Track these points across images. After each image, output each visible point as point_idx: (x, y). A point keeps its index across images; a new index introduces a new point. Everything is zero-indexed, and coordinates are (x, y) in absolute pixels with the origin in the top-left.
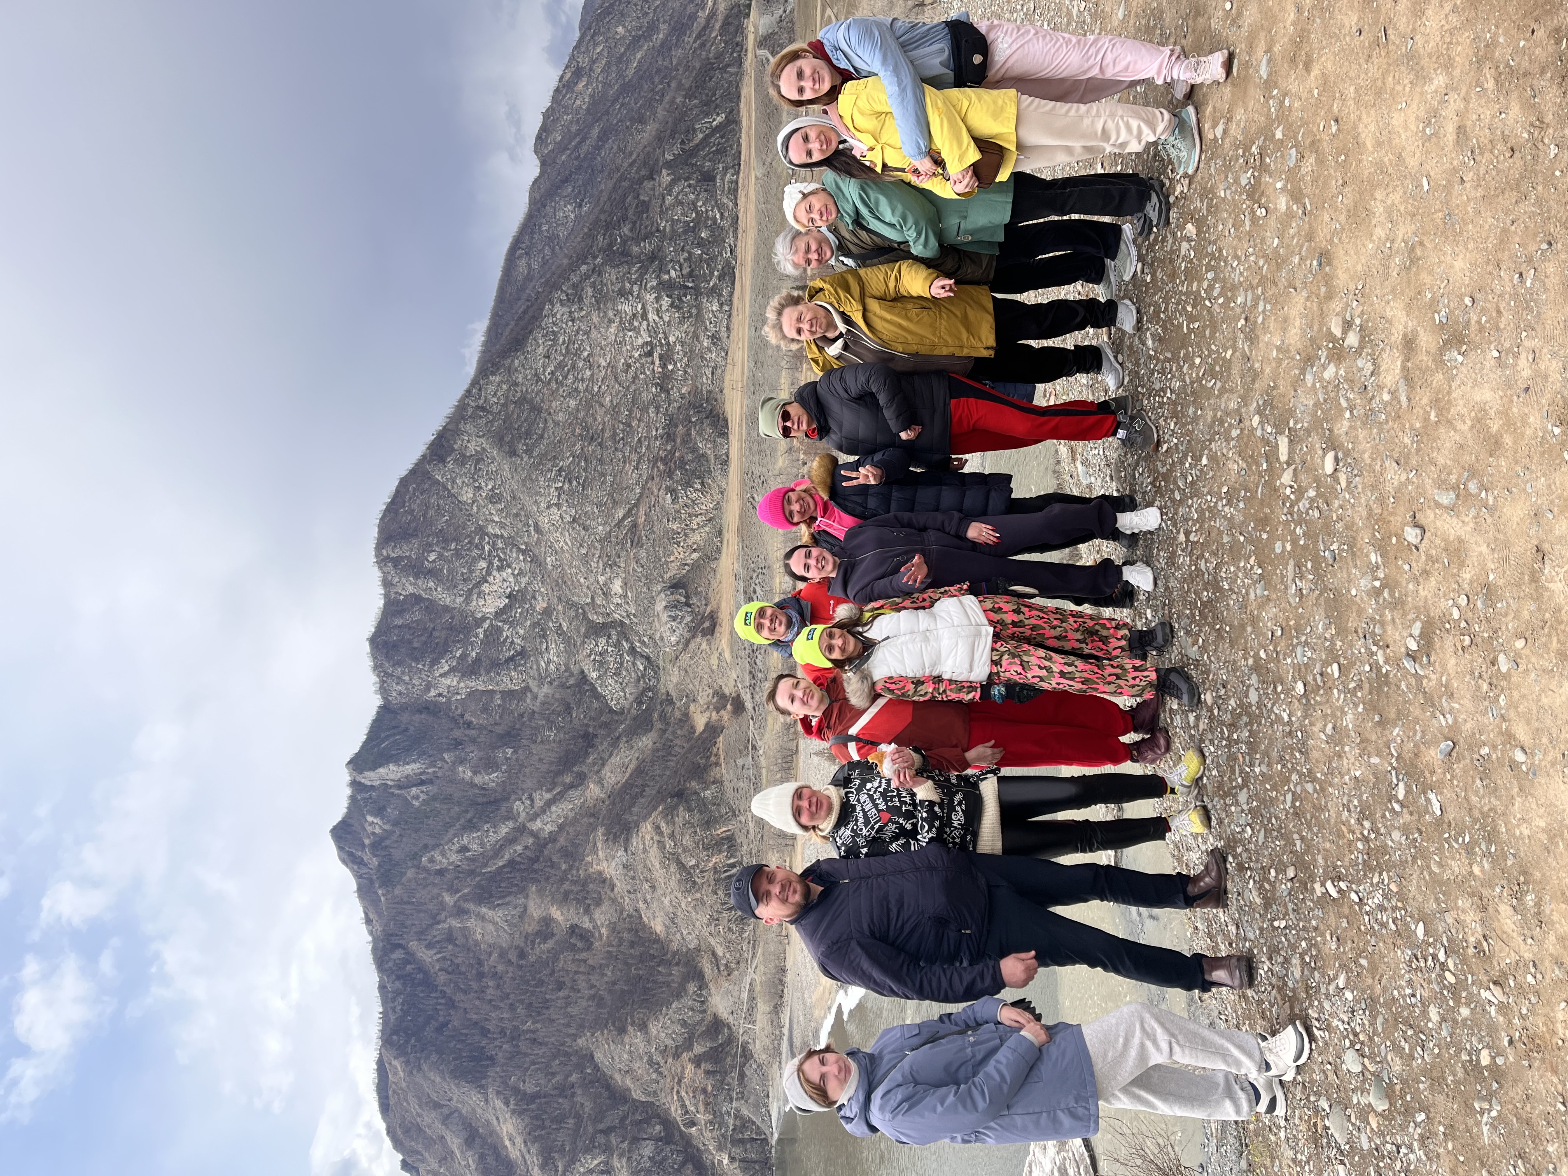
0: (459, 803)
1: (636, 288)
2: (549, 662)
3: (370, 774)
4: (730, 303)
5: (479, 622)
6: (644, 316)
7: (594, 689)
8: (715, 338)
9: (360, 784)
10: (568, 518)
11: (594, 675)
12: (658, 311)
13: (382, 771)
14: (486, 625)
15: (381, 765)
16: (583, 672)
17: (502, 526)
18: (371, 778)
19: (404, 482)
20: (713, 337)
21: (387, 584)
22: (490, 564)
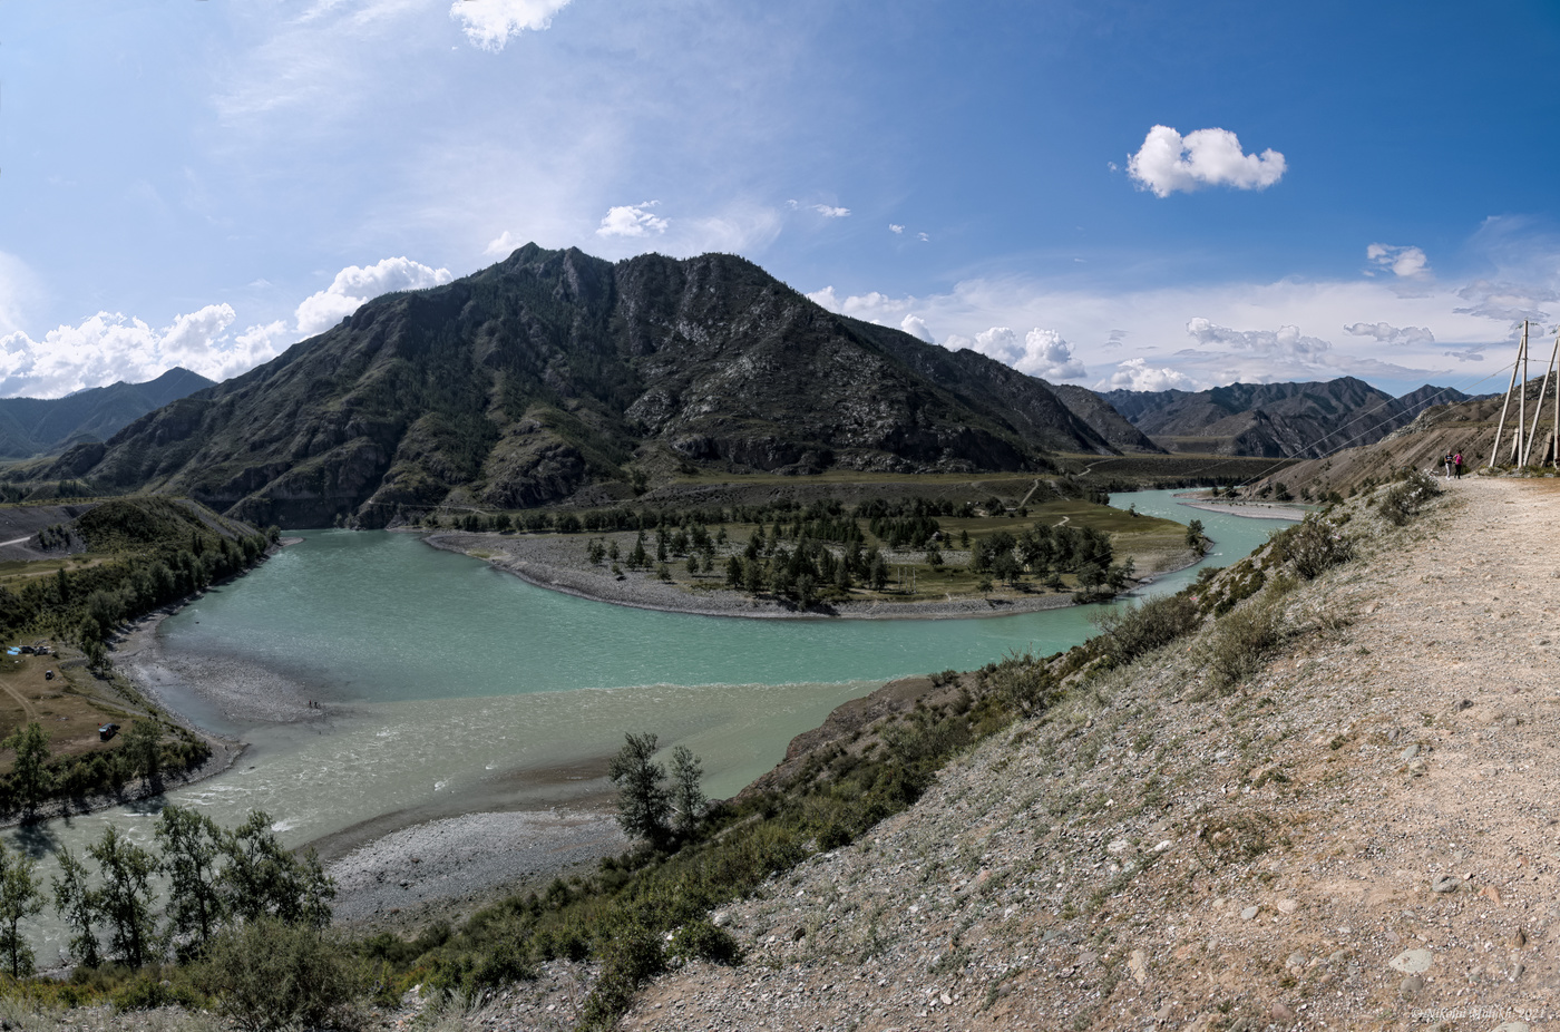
0: (557, 319)
1: (895, 412)
2: (651, 369)
3: (570, 263)
4: (893, 470)
5: (672, 322)
6: (880, 418)
7: (635, 399)
8: (869, 463)
9: (563, 256)
10: (747, 374)
11: (646, 398)
12: (882, 427)
13: (572, 271)
14: (671, 327)
15: (576, 269)
16: (647, 390)
17: (736, 333)
18: (568, 266)
19: (758, 269)
20: (870, 461)
21: (692, 261)
22: (711, 327)
